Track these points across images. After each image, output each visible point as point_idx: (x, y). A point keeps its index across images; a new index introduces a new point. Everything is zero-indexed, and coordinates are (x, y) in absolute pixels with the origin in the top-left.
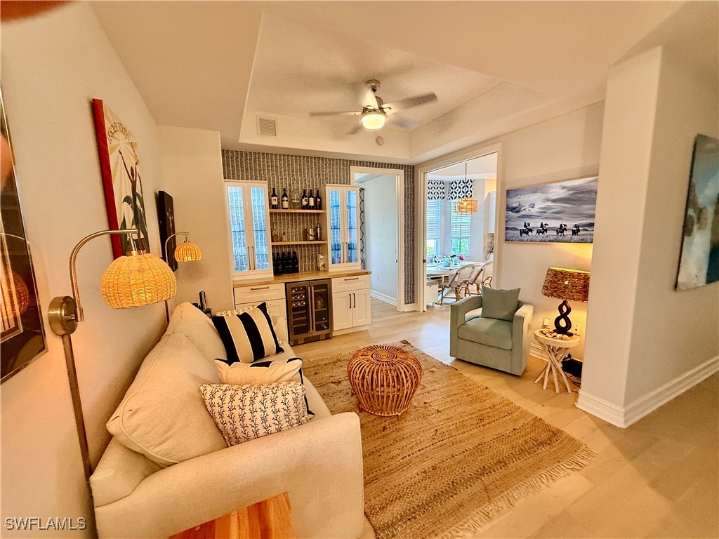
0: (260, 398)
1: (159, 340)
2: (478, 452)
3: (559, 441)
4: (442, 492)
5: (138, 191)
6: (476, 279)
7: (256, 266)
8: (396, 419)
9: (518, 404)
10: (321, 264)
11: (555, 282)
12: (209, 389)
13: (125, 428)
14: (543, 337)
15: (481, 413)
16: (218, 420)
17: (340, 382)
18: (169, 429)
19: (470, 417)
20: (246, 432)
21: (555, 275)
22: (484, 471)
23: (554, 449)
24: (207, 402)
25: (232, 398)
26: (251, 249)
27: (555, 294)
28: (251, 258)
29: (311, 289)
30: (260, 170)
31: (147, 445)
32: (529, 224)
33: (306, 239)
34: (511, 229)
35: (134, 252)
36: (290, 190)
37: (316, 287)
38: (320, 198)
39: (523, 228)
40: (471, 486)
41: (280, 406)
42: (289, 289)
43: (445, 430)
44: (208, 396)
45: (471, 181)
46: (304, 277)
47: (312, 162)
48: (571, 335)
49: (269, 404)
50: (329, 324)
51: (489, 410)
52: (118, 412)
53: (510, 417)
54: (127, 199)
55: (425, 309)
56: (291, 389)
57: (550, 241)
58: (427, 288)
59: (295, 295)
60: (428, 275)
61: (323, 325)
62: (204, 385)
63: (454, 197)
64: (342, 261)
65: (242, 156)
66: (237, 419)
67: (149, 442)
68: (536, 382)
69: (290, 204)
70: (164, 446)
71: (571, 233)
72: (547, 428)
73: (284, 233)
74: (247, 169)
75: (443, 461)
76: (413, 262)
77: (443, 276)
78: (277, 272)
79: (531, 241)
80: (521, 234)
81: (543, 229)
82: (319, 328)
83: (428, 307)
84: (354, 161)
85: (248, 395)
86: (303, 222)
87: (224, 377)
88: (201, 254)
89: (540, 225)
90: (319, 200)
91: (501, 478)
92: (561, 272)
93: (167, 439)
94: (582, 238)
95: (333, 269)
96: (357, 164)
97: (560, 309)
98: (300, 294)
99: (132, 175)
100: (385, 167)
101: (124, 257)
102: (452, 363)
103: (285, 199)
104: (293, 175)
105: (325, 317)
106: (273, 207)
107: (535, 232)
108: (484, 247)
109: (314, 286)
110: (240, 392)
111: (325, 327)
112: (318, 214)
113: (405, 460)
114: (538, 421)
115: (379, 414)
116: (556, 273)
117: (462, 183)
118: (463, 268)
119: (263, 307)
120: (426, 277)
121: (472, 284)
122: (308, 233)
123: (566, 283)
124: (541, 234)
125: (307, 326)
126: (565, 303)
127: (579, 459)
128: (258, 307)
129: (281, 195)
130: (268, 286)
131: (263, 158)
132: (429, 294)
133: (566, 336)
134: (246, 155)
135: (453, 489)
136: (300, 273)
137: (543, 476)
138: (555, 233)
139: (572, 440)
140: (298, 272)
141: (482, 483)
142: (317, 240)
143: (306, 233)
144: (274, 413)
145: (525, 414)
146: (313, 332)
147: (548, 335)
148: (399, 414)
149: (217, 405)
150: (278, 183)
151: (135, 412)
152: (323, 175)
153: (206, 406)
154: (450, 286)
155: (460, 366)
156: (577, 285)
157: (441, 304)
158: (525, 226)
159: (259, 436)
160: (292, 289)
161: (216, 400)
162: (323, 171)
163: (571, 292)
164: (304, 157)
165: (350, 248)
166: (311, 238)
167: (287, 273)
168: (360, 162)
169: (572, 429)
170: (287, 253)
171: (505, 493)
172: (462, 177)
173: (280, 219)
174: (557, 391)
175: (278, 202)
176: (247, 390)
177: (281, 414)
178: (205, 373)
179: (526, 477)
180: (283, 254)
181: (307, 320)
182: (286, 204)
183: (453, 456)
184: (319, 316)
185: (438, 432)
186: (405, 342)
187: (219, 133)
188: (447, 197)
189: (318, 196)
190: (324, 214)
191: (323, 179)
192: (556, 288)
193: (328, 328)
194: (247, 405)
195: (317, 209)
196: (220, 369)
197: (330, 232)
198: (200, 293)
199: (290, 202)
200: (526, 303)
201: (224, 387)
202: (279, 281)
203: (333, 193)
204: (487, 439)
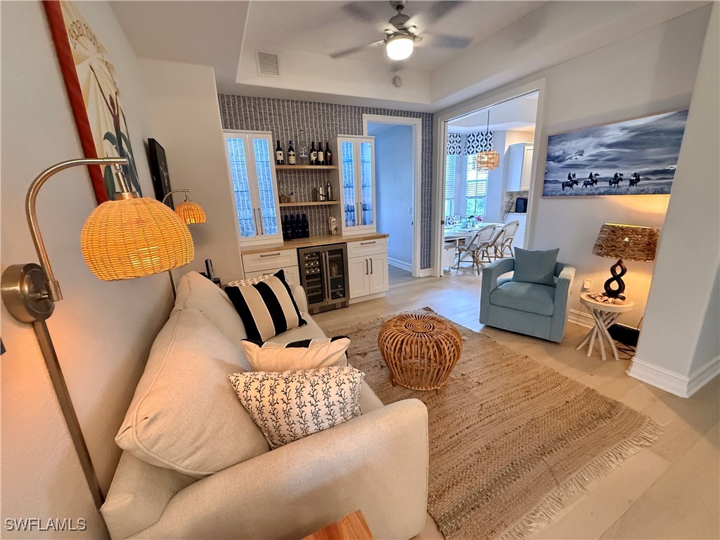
0: (308, 389)
1: (167, 318)
2: (532, 428)
3: (619, 414)
4: (503, 475)
5: (123, 130)
6: (495, 241)
7: (264, 232)
8: (434, 393)
9: (564, 374)
10: (333, 228)
11: (613, 240)
12: (242, 379)
13: (141, 442)
14: (592, 301)
15: (526, 384)
16: (256, 416)
17: (366, 354)
18: (199, 437)
19: (515, 389)
20: (293, 430)
21: (613, 232)
22: (544, 451)
23: (616, 423)
24: (241, 395)
25: (273, 389)
26: (257, 212)
27: (611, 254)
28: (258, 220)
29: (325, 254)
30: (261, 120)
31: (174, 459)
32: (574, 176)
33: (316, 199)
34: (550, 182)
35: (126, 195)
36: (296, 144)
37: (331, 252)
38: (330, 152)
39: (567, 180)
40: (534, 468)
41: (334, 398)
42: (302, 255)
43: (491, 404)
44: (241, 388)
45: (491, 133)
46: (315, 242)
47: (319, 109)
48: (623, 298)
49: (320, 396)
50: (345, 292)
51: (534, 381)
52: (130, 419)
53: (559, 388)
54: (108, 136)
55: (442, 274)
56: (347, 377)
57: (599, 194)
58: (444, 251)
59: (308, 261)
60: (446, 238)
61: (338, 293)
62: (235, 374)
63: (471, 152)
64: (356, 223)
65: (239, 101)
66: (281, 415)
67: (176, 456)
68: (577, 349)
69: (297, 159)
70: (196, 458)
71: (628, 183)
72: (604, 400)
73: (292, 194)
74: (246, 118)
75: (496, 440)
76: (430, 224)
77: (458, 239)
78: (287, 237)
79: (577, 195)
80: (563, 187)
81: (592, 180)
82: (335, 296)
83: (445, 272)
84: (367, 108)
85: (293, 386)
86: (312, 181)
87: (255, 361)
88: (205, 216)
89: (588, 176)
90: (329, 154)
91: (565, 458)
92: (622, 229)
93: (198, 449)
94: (642, 188)
95: (348, 232)
96: (370, 111)
97: (613, 270)
98: (313, 260)
99: (112, 105)
100: (401, 116)
101: (110, 202)
102: (482, 330)
103: (292, 153)
104: (299, 125)
105: (341, 284)
106: (278, 163)
107: (581, 185)
108: (502, 207)
109: (329, 251)
110: (282, 382)
111: (341, 295)
112: (328, 171)
113: (453, 439)
114: (590, 393)
115: (417, 389)
116: (614, 230)
117: (480, 135)
118: (484, 229)
119: (280, 275)
120: (444, 240)
121: (491, 246)
122: (318, 192)
123: (626, 239)
124: (589, 186)
125: (322, 294)
126: (619, 263)
127: (647, 434)
128: (275, 275)
129: (286, 149)
130: (278, 252)
131: (264, 104)
132: (446, 258)
133: (618, 300)
134: (245, 100)
135: (514, 470)
136: (310, 237)
137: (611, 454)
138: (607, 184)
139: (632, 412)
140: (308, 236)
141: (545, 464)
142: (328, 200)
143: (315, 192)
144: (327, 407)
145: (574, 385)
146: (329, 301)
147: (597, 299)
148: (438, 388)
149: (254, 399)
150: (282, 134)
151: (152, 420)
152: (332, 124)
153: (239, 400)
154: (468, 248)
155: (491, 333)
156: (641, 242)
157: (458, 269)
158: (569, 177)
159: (308, 433)
160: (305, 254)
161: (252, 393)
162: (332, 120)
163: (633, 251)
164: (310, 103)
165: (364, 210)
166: (321, 198)
167: (296, 238)
168: (374, 109)
169: (630, 400)
170: (295, 216)
171: (573, 475)
172: (483, 128)
173: (286, 177)
174: (604, 358)
175: (284, 157)
176: (290, 379)
177: (336, 408)
178: (231, 357)
179: (593, 456)
180: (292, 216)
181: (322, 288)
182: (293, 160)
183: (506, 434)
184: (335, 283)
185: (484, 406)
186: (427, 309)
187: (213, 69)
188: (463, 152)
189: (328, 150)
190: (336, 171)
191: (333, 130)
192: (613, 246)
193: (344, 296)
194: (293, 398)
195: (327, 164)
196: (249, 352)
197: (342, 190)
198: (206, 262)
199: (297, 157)
200: (567, 265)
201: (260, 375)
202: (291, 246)
203: (345, 145)
204: (540, 414)
